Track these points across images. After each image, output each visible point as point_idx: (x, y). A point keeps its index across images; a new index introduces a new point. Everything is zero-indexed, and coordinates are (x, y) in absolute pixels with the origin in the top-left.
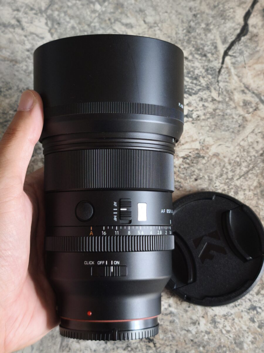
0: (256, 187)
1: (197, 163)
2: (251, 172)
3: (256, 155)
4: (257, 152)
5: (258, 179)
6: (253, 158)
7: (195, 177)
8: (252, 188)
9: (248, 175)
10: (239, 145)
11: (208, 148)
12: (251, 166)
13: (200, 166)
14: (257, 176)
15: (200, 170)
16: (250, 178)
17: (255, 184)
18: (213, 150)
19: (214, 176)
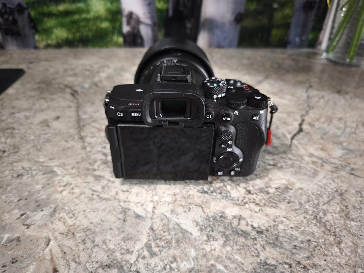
0: (340, 212)
1: (287, 192)
2: (332, 201)
3: (332, 191)
4: (332, 189)
5: (339, 206)
6: (330, 193)
7: (287, 201)
8: (337, 212)
9: (330, 203)
10: (316, 184)
11: (293, 184)
12: (331, 198)
13: (290, 194)
14: (338, 204)
15: (291, 197)
16: (332, 205)
17: (338, 209)
18: (298, 185)
19: (303, 202)
